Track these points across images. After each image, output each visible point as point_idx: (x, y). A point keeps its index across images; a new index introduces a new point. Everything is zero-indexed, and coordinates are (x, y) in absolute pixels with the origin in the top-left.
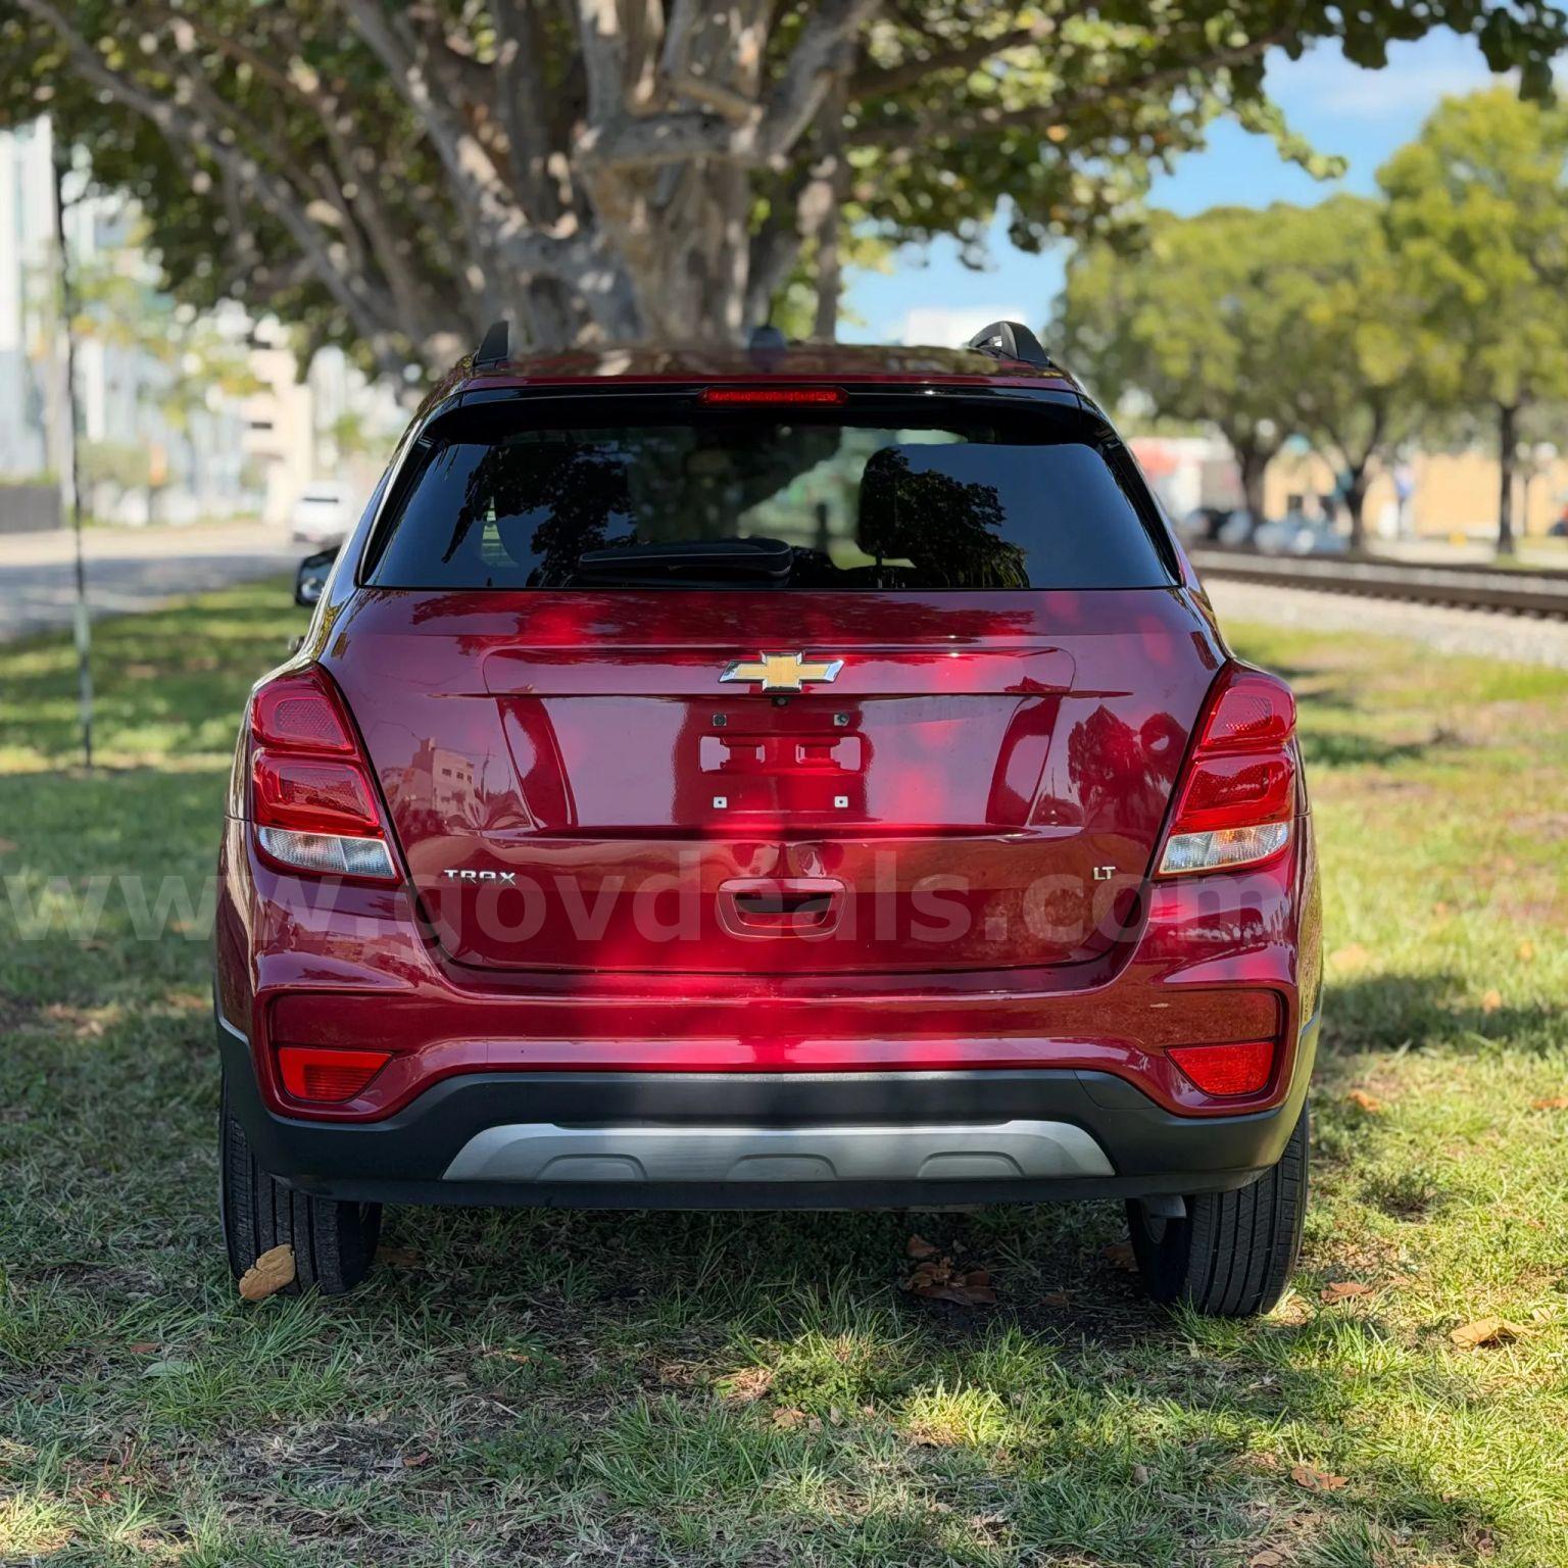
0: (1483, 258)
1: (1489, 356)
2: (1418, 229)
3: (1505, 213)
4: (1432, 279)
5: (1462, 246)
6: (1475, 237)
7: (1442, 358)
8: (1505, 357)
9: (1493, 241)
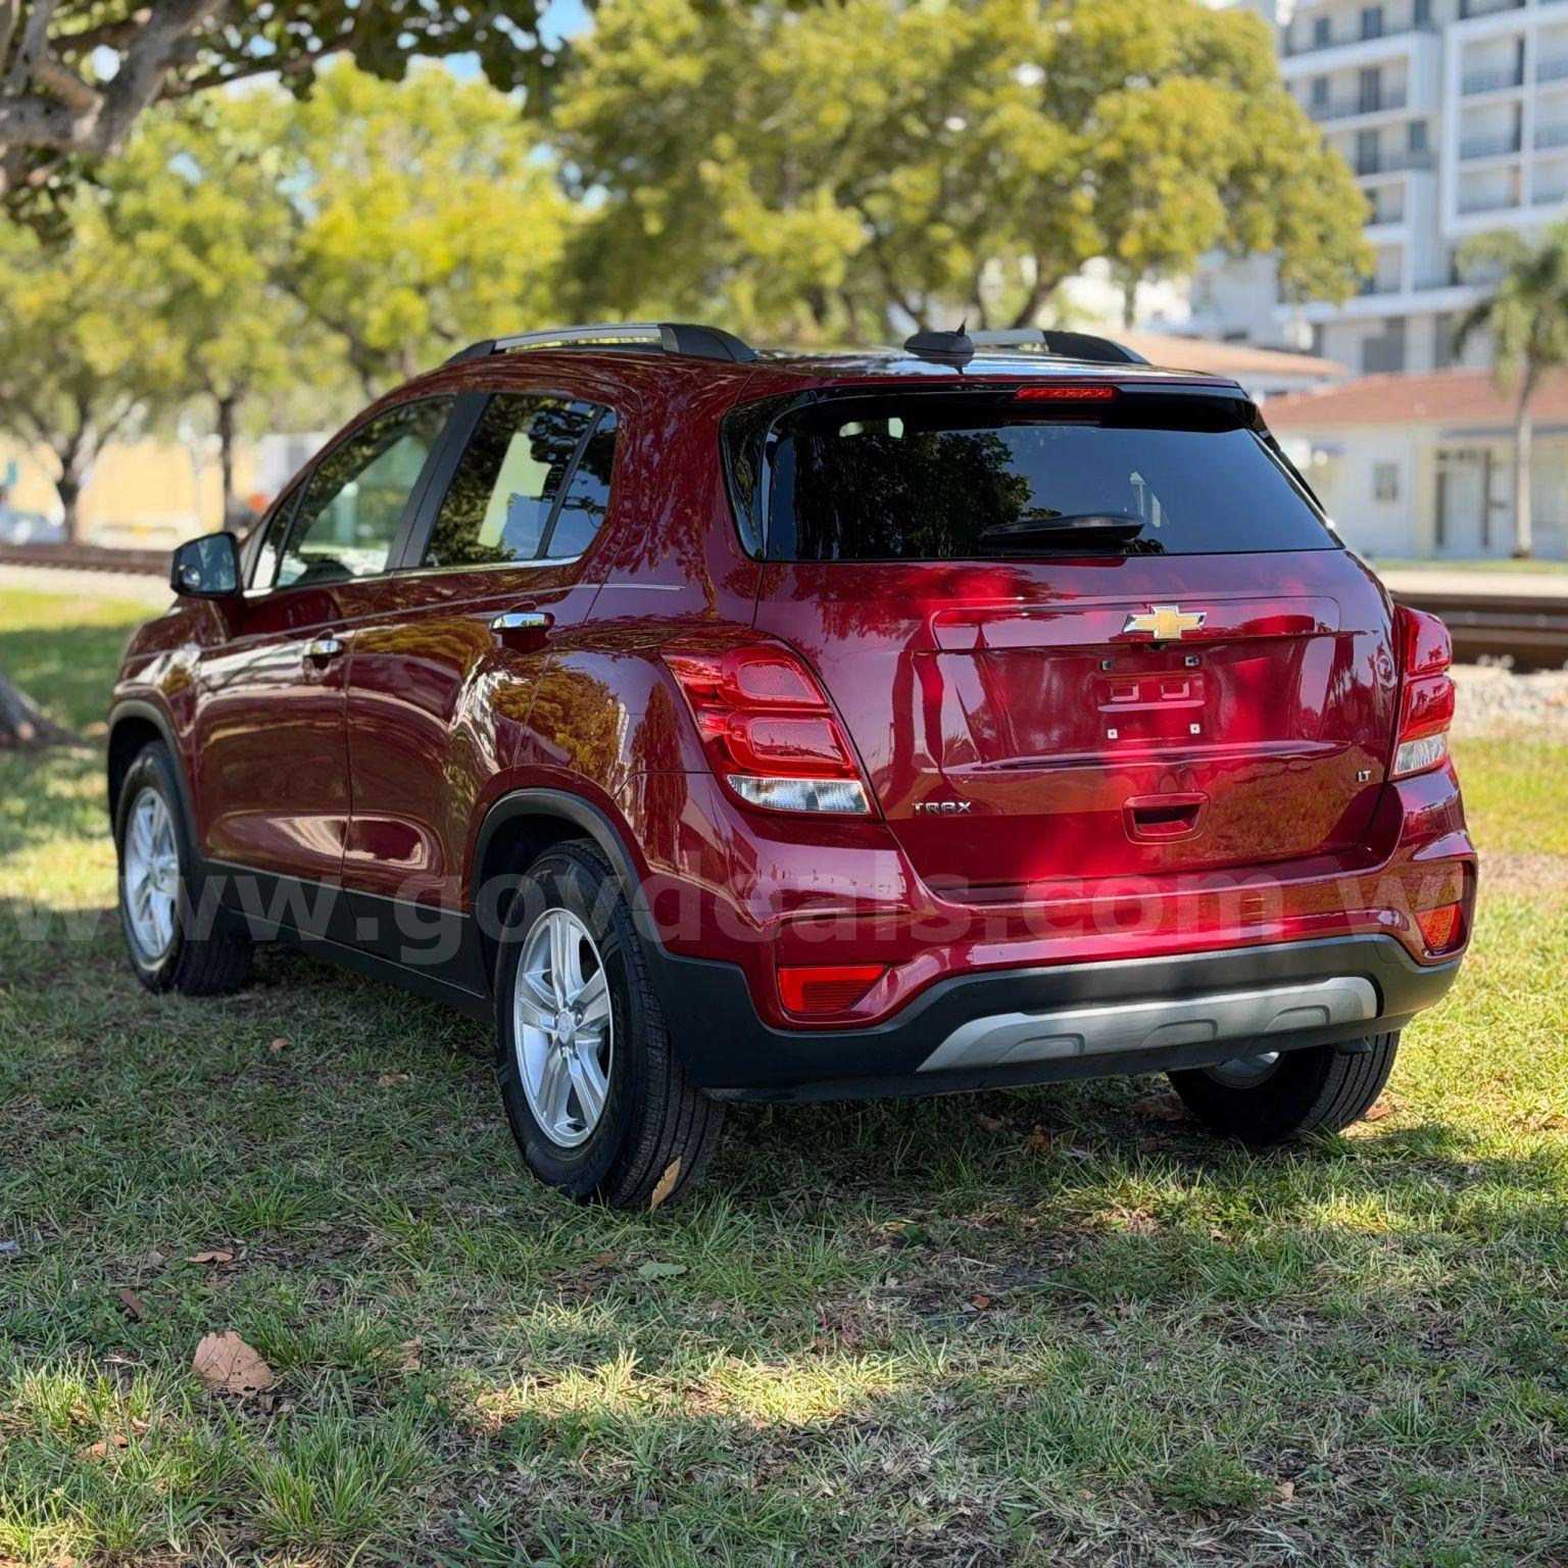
0: (217, 254)
1: (207, 351)
2: (148, 221)
3: (235, 211)
4: (169, 274)
5: (197, 240)
6: (209, 233)
7: (165, 351)
8: (224, 351)
9: (223, 237)
